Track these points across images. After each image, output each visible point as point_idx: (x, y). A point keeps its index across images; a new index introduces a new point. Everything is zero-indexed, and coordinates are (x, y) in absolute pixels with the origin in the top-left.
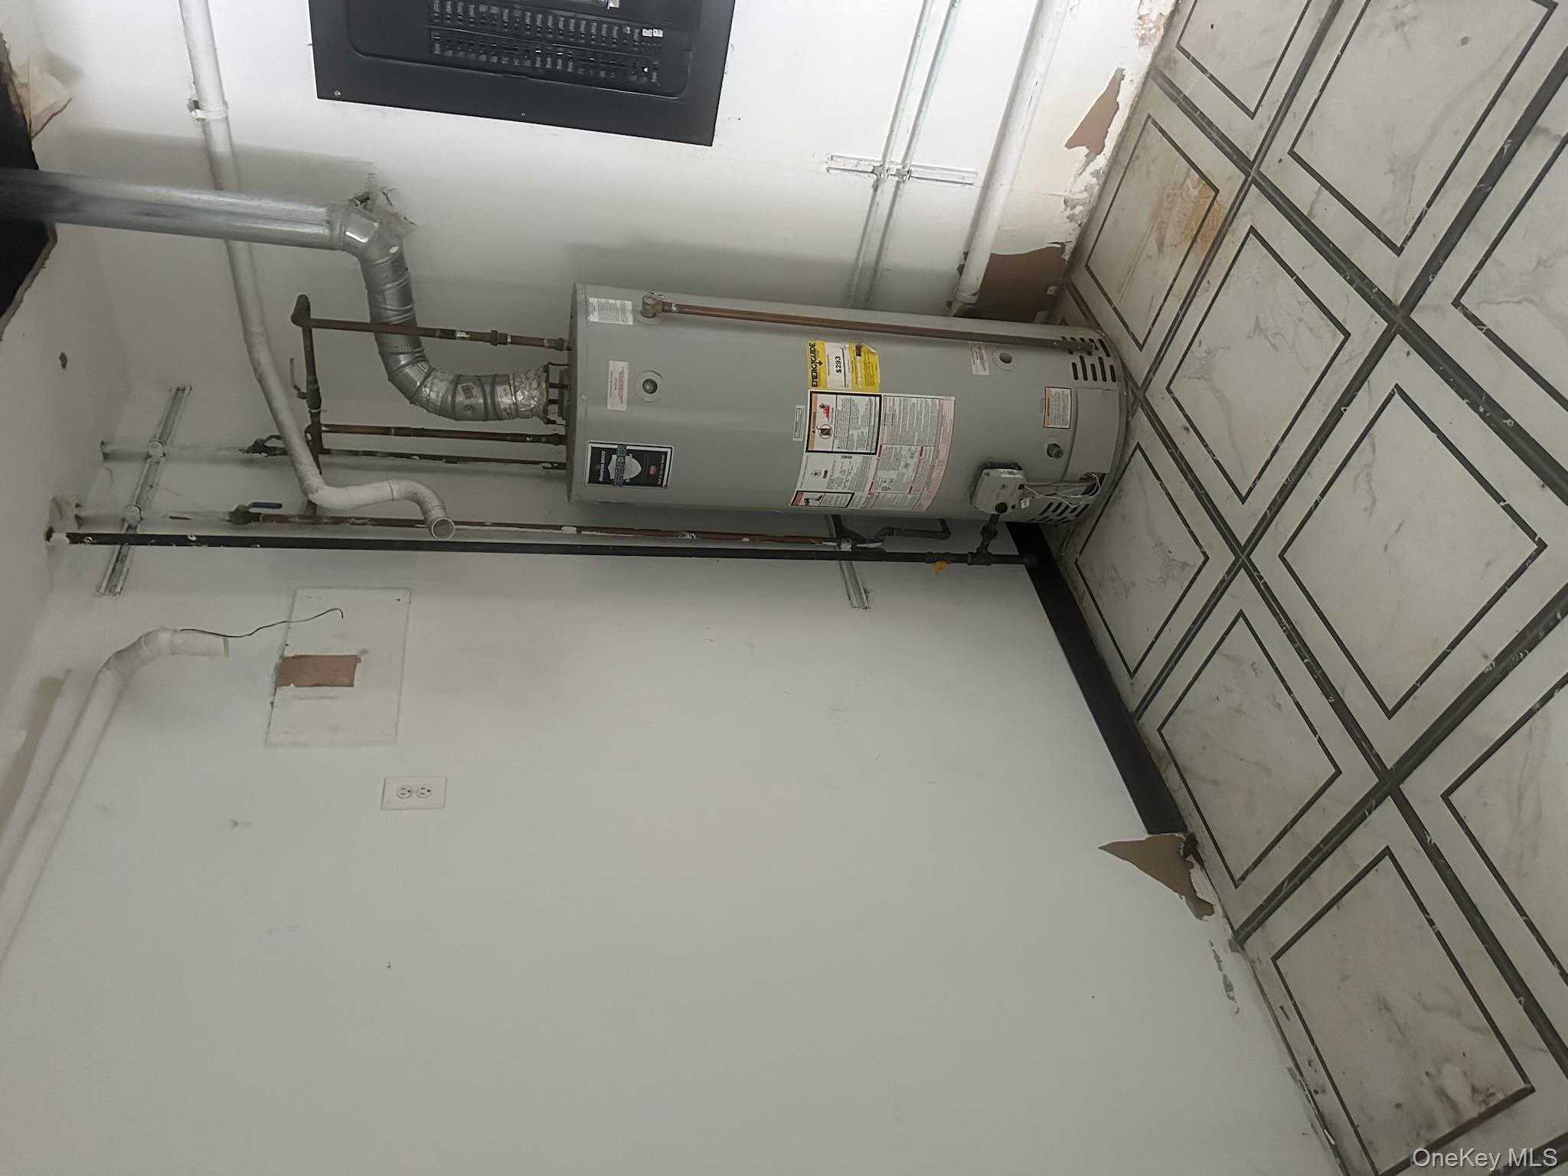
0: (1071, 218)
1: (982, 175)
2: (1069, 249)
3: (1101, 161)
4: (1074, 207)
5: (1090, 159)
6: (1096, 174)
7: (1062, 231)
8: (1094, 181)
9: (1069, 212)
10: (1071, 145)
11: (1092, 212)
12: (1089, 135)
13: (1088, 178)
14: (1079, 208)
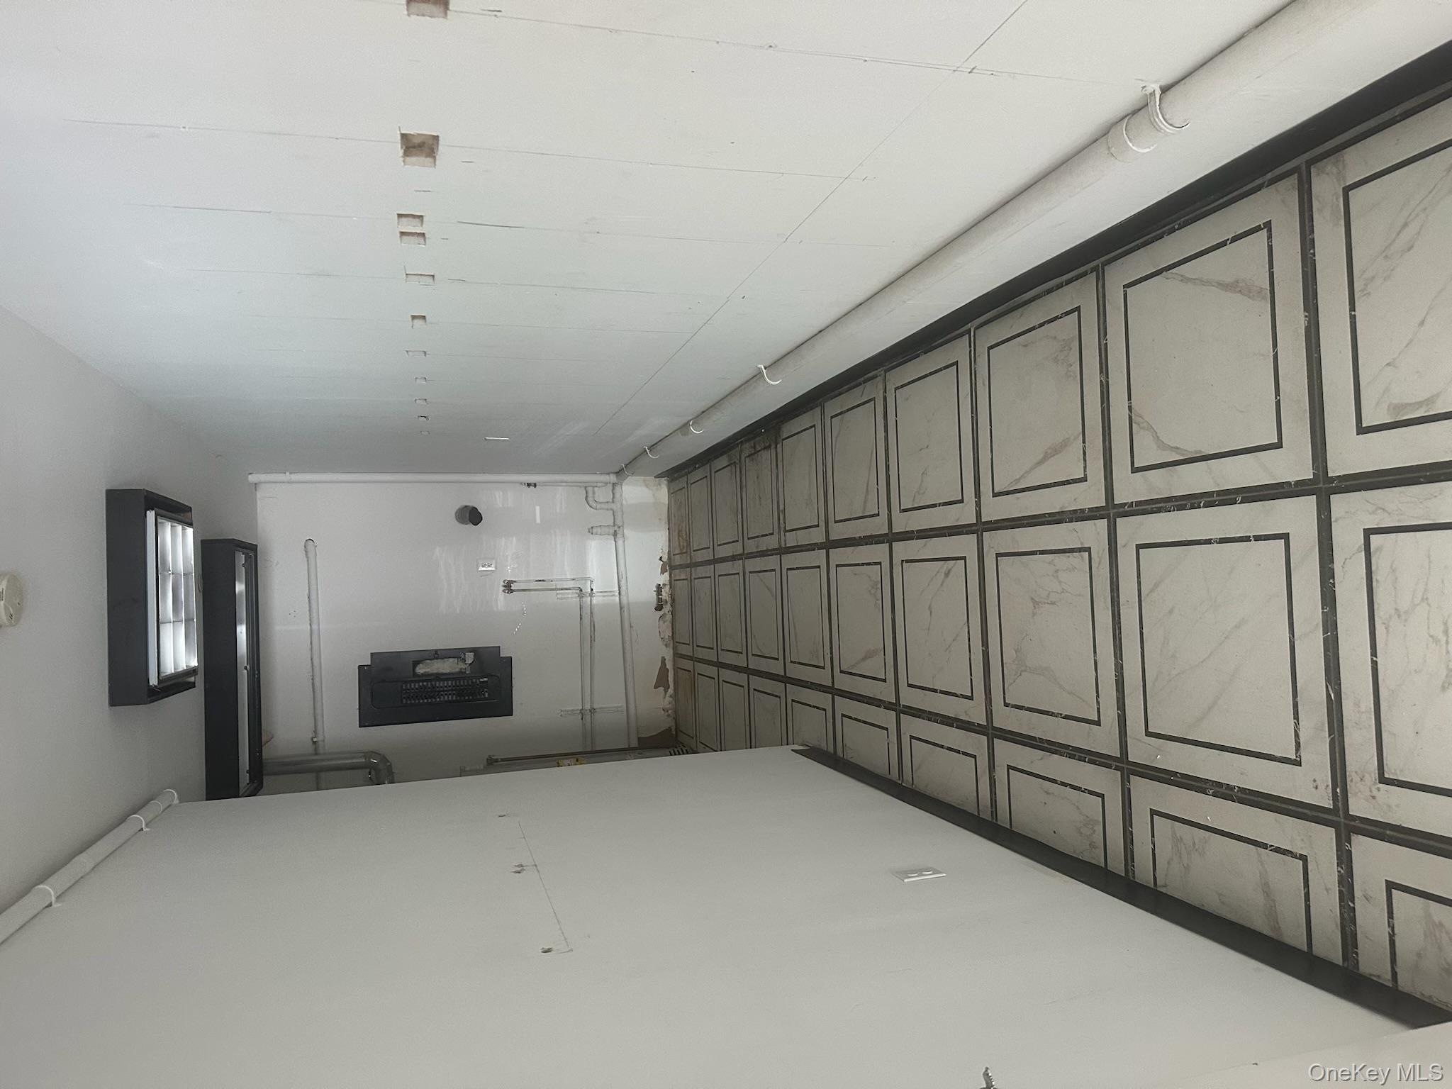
0: (668, 716)
1: (625, 706)
2: (673, 729)
3: (671, 691)
4: (668, 711)
5: (666, 692)
6: (671, 696)
7: (669, 723)
8: (671, 699)
9: (667, 714)
10: (656, 687)
11: (676, 712)
12: (662, 681)
13: (668, 699)
14: (670, 712)
